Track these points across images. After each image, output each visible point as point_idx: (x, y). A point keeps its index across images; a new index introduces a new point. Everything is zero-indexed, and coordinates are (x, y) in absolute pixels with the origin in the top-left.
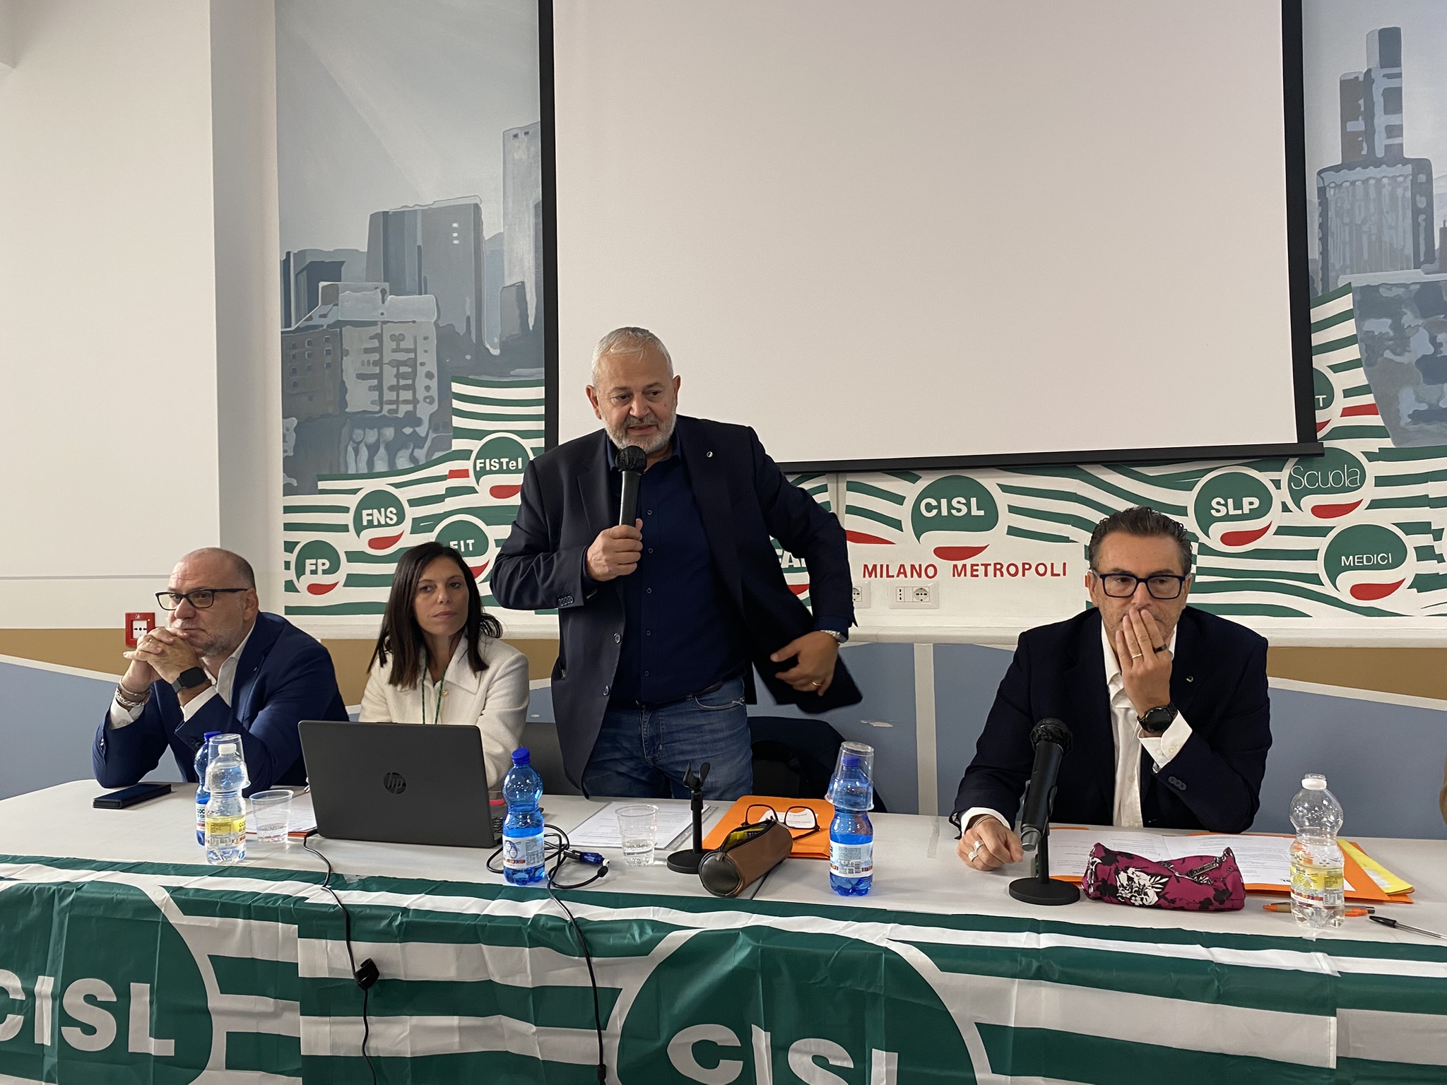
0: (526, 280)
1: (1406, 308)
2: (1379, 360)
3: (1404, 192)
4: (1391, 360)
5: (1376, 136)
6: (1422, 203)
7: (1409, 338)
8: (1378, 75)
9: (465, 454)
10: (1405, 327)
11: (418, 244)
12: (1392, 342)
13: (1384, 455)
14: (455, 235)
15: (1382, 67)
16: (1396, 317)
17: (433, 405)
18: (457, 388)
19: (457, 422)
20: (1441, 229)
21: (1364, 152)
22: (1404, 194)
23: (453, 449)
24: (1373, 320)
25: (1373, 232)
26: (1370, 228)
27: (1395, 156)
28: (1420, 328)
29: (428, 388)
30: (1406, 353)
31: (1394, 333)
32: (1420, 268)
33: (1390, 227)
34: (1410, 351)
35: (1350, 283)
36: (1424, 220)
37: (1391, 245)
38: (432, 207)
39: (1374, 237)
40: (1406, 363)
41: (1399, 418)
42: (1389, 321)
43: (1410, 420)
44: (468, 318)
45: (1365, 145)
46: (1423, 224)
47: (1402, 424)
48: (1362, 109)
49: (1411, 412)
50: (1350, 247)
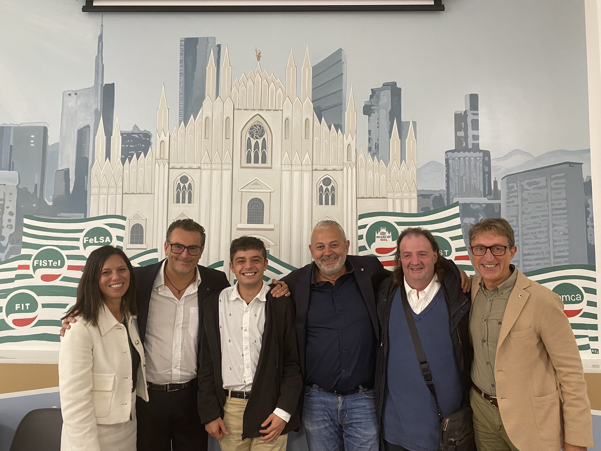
0: (70, 168)
1: (480, 214)
3: (480, 164)
5: (469, 139)
6: (487, 170)
8: (469, 113)
9: (28, 257)
11: (11, 144)
14: (32, 141)
15: (471, 110)
16: (477, 218)
17: (12, 229)
18: (26, 221)
19: (25, 239)
20: (494, 181)
21: (464, 145)
22: (479, 165)
23: (22, 253)
24: (467, 218)
25: (467, 180)
26: (466, 178)
27: (476, 148)
29: (9, 220)
32: (486, 197)
33: (474, 179)
35: (458, 201)
36: (487, 177)
37: (475, 186)
38: (20, 126)
39: (468, 183)
42: (474, 219)
44: (36, 185)
45: (464, 143)
46: (487, 178)
48: (463, 127)
50: (458, 186)
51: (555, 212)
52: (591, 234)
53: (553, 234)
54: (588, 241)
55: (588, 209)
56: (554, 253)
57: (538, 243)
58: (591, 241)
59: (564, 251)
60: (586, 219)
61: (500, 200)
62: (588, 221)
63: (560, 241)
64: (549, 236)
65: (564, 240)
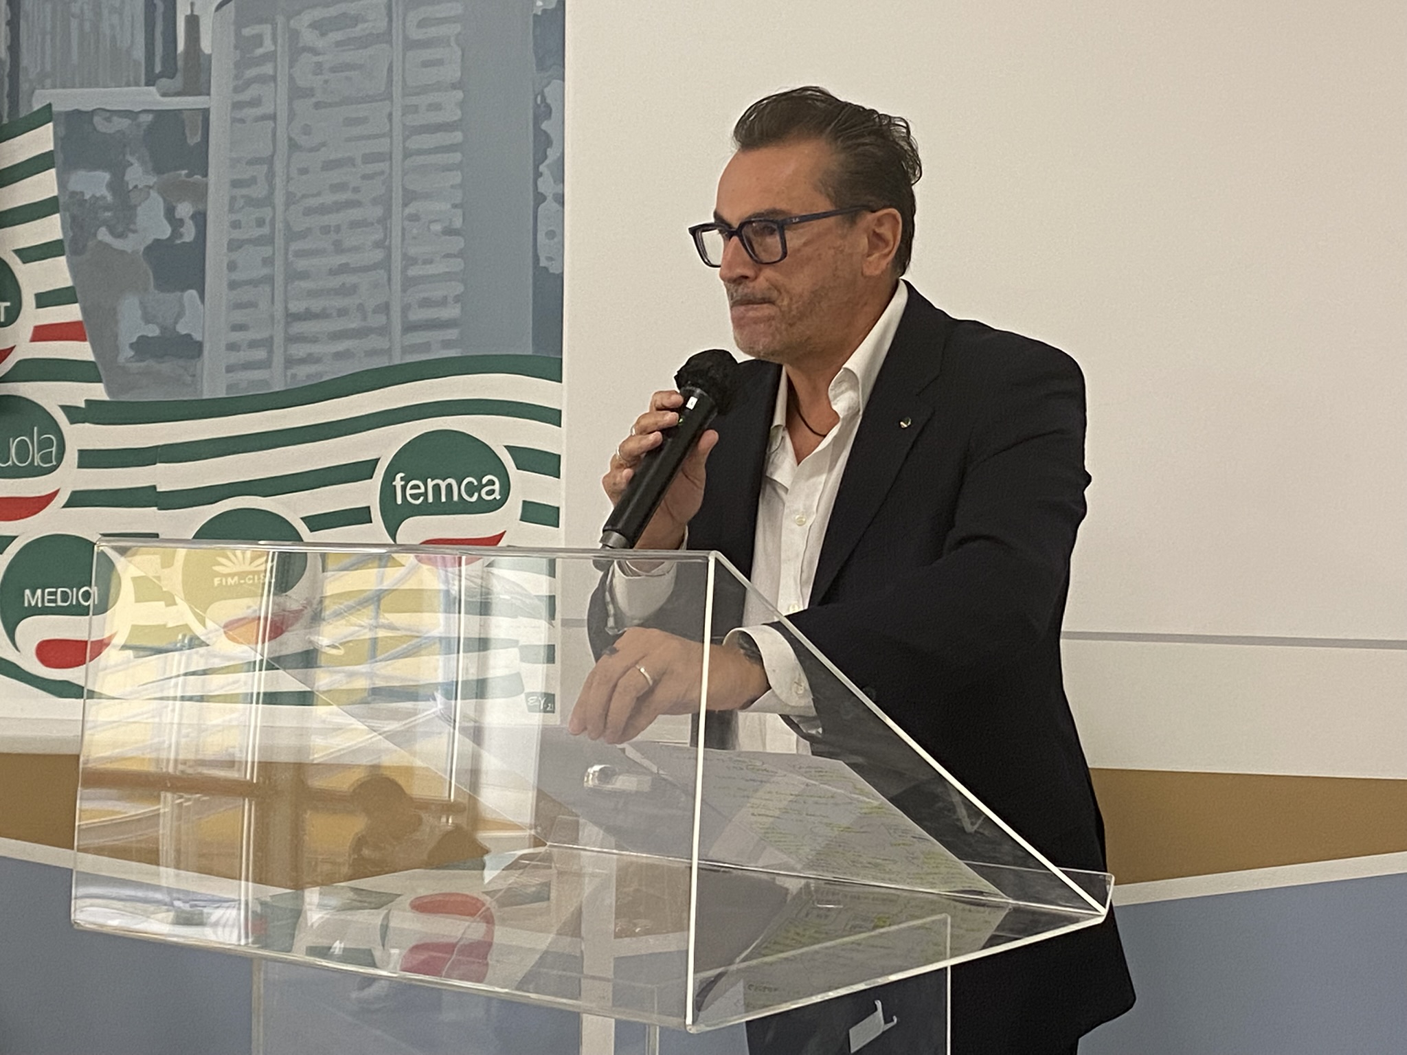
1: (132, 154)
2: (91, 244)
4: (107, 246)
7: (136, 206)
10: (131, 187)
12: (108, 214)
13: (93, 413)
16: (118, 169)
20: (187, 16)
24: (82, 173)
25: (86, 16)
26: (82, 10)
28: (151, 191)
30: (131, 235)
31: (114, 194)
32: (153, 85)
33: (112, 10)
34: (134, 231)
35: (50, 105)
37: (113, 39)
39: (87, 25)
40: (130, 251)
41: (116, 349)
42: (106, 176)
43: (132, 353)
46: (161, 7)
47: (121, 359)
49: (134, 340)
50: (52, 40)
51: (416, 142)
52: (550, 228)
53: (403, 229)
54: (536, 258)
55: (545, 126)
56: (405, 309)
57: (344, 269)
58: (550, 259)
59: (443, 302)
60: (536, 167)
61: (209, 94)
62: (541, 174)
63: (431, 262)
64: (390, 242)
65: (448, 256)
